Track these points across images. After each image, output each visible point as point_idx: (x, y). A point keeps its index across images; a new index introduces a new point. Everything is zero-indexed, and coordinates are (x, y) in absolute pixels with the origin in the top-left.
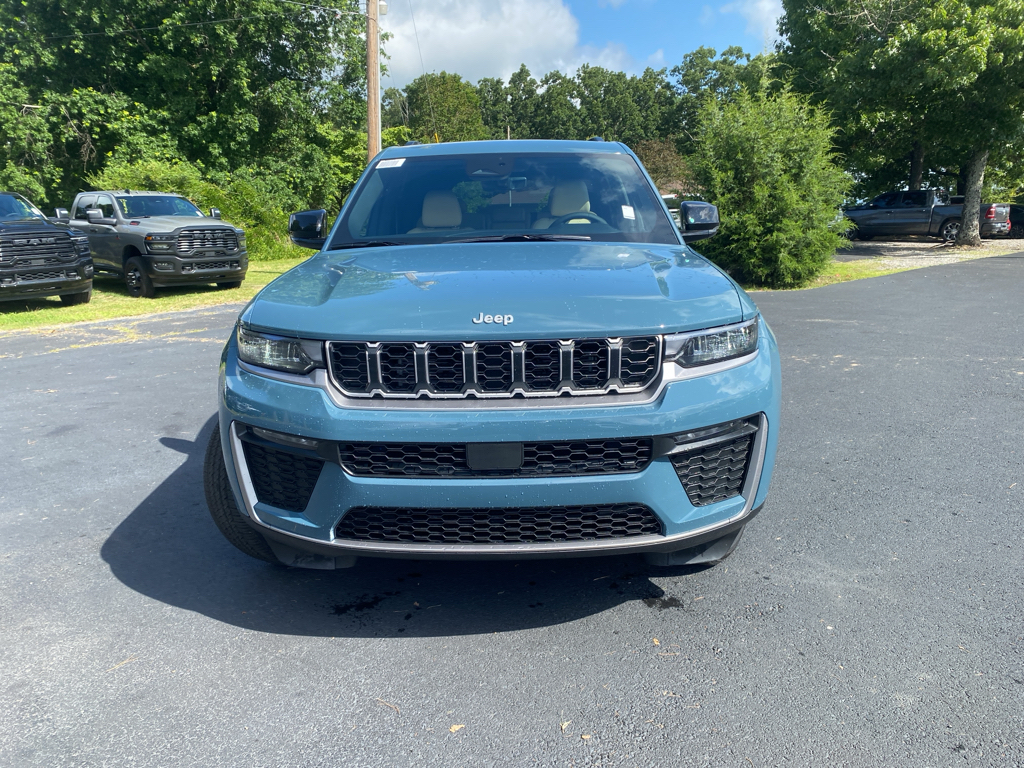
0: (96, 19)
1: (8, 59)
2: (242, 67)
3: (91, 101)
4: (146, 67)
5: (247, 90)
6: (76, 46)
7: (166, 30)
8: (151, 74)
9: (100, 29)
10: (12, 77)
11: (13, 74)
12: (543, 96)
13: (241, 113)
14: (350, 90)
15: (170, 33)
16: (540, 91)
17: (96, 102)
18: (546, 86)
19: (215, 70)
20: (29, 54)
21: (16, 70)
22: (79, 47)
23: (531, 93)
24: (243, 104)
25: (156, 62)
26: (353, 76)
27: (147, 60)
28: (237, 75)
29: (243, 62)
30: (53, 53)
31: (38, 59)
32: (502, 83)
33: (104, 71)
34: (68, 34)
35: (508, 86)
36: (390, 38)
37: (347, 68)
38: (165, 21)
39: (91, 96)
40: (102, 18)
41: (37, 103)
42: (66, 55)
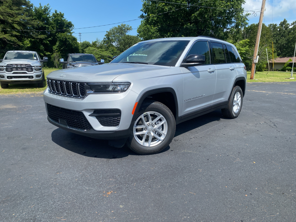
7: (193, 17)
10: (157, 30)
12: (291, 29)
16: (290, 27)
18: (293, 26)
21: (158, 28)
23: (287, 28)
32: (277, 25)
35: (279, 26)
36: (250, 15)
38: (193, 15)
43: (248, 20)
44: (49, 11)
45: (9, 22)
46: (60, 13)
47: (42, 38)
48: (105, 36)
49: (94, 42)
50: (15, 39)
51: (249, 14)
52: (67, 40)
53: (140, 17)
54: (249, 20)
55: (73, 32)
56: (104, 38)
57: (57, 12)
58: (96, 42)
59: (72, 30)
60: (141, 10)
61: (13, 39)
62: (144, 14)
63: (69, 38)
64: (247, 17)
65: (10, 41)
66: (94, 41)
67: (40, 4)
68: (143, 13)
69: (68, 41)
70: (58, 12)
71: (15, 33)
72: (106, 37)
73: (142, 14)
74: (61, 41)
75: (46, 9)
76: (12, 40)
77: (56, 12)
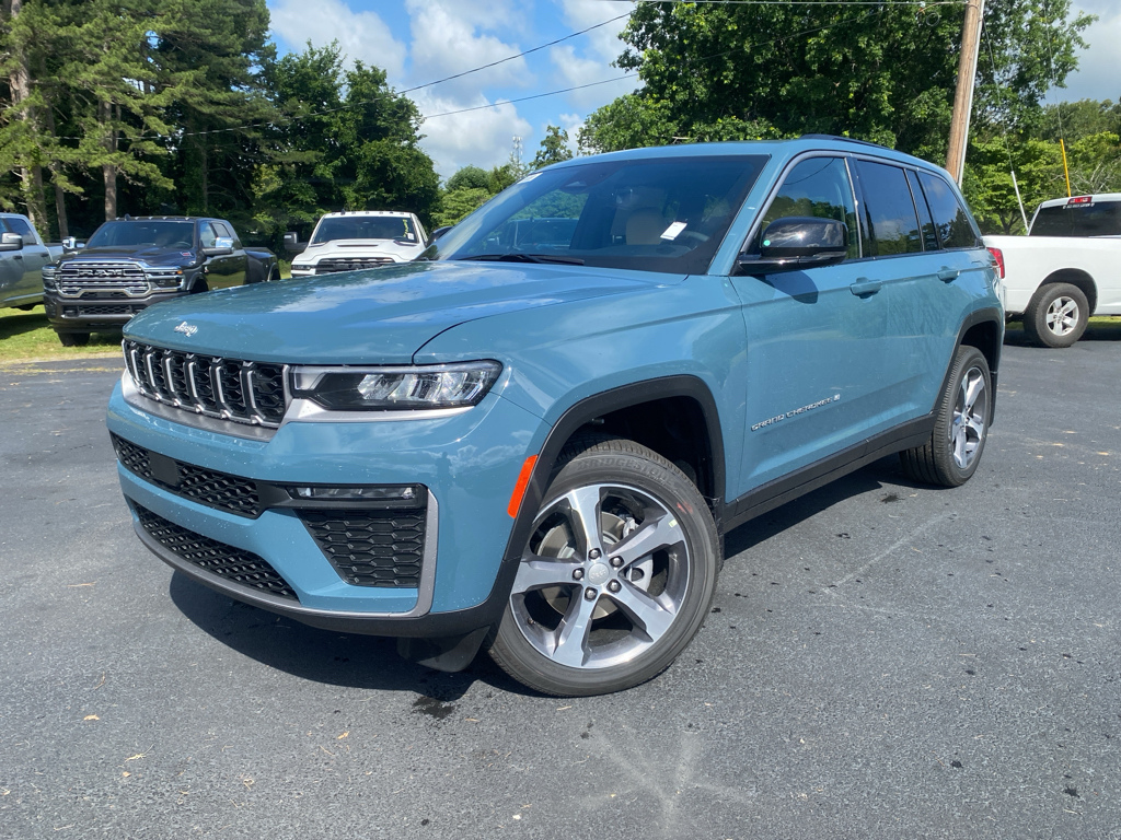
0: (747, 48)
1: (667, 96)
2: (885, 80)
3: (731, 128)
4: (788, 91)
5: (886, 104)
6: (726, 77)
7: (810, 50)
8: (792, 99)
9: (750, 58)
10: (668, 113)
11: (669, 109)
13: (877, 131)
14: (1023, 94)
15: (813, 53)
17: (738, 130)
19: (854, 86)
20: (685, 89)
21: (671, 105)
22: (728, 77)
24: (882, 120)
25: (798, 85)
26: (1027, 76)
27: (790, 84)
28: (878, 89)
29: (887, 75)
30: (705, 86)
31: (692, 94)
33: (751, 99)
34: (721, 66)
36: (1094, 22)
37: (1021, 68)
38: (810, 41)
39: (734, 125)
40: (752, 48)
41: (686, 135)
42: (717, 88)
43: (1086, 43)
44: (338, 66)
45: (133, 111)
46: (374, 69)
47: (308, 163)
48: (543, 144)
49: (499, 169)
50: (151, 167)
51: (1088, 20)
52: (391, 166)
53: (618, 62)
54: (1087, 47)
55: (420, 138)
56: (539, 155)
57: (364, 68)
58: (507, 168)
59: (417, 129)
60: (620, 37)
61: (147, 168)
62: (634, 52)
63: (398, 159)
64: (1079, 34)
65: (136, 177)
66: (500, 166)
67: (309, 44)
68: (631, 46)
69: (395, 169)
70: (367, 68)
71: (150, 147)
72: (545, 149)
73: (627, 53)
74: (371, 170)
75: (329, 59)
76: (142, 174)
77: (359, 68)
